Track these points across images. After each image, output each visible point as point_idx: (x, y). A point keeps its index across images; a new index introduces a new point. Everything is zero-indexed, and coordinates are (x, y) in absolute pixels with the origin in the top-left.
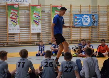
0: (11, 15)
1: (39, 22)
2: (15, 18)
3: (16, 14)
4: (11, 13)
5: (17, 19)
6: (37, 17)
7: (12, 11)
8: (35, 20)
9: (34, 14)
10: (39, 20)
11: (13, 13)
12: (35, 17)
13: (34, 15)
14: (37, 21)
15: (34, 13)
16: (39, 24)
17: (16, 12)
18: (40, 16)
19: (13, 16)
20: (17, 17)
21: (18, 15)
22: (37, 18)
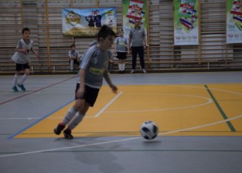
0: (130, 11)
1: (193, 22)
2: (139, 16)
3: (141, 9)
4: (130, 7)
5: (141, 18)
6: (187, 11)
7: (132, 3)
8: (183, 18)
9: (182, 6)
10: (194, 19)
11: (134, 6)
12: (185, 11)
13: (181, 9)
14: (189, 20)
15: (182, 3)
16: (193, 28)
17: (141, 5)
18: (195, 9)
19: (133, 12)
20: (142, 15)
21: (143, 11)
22: (189, 13)
